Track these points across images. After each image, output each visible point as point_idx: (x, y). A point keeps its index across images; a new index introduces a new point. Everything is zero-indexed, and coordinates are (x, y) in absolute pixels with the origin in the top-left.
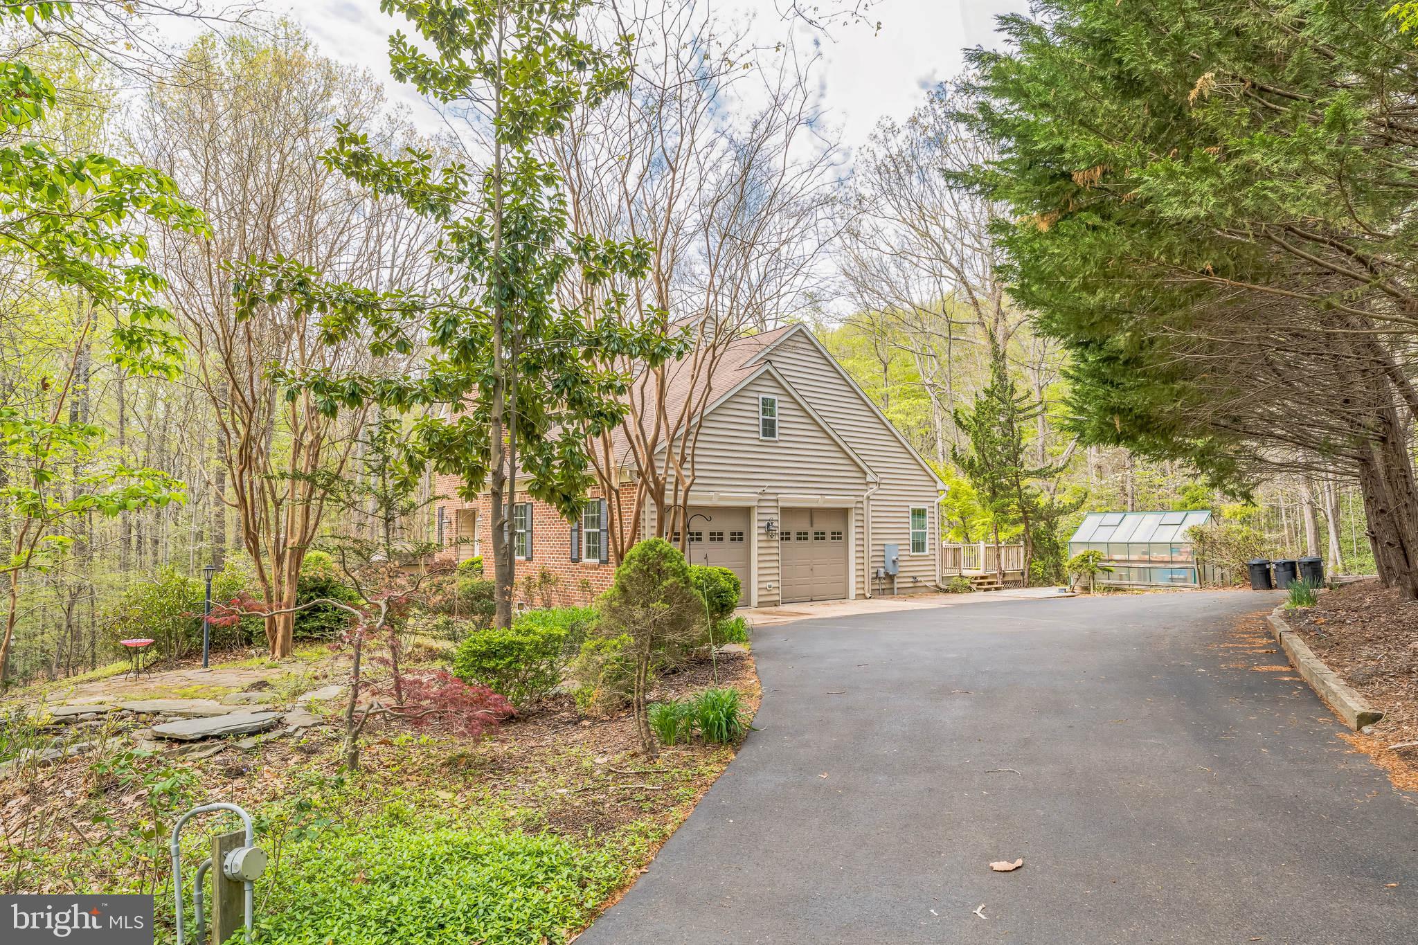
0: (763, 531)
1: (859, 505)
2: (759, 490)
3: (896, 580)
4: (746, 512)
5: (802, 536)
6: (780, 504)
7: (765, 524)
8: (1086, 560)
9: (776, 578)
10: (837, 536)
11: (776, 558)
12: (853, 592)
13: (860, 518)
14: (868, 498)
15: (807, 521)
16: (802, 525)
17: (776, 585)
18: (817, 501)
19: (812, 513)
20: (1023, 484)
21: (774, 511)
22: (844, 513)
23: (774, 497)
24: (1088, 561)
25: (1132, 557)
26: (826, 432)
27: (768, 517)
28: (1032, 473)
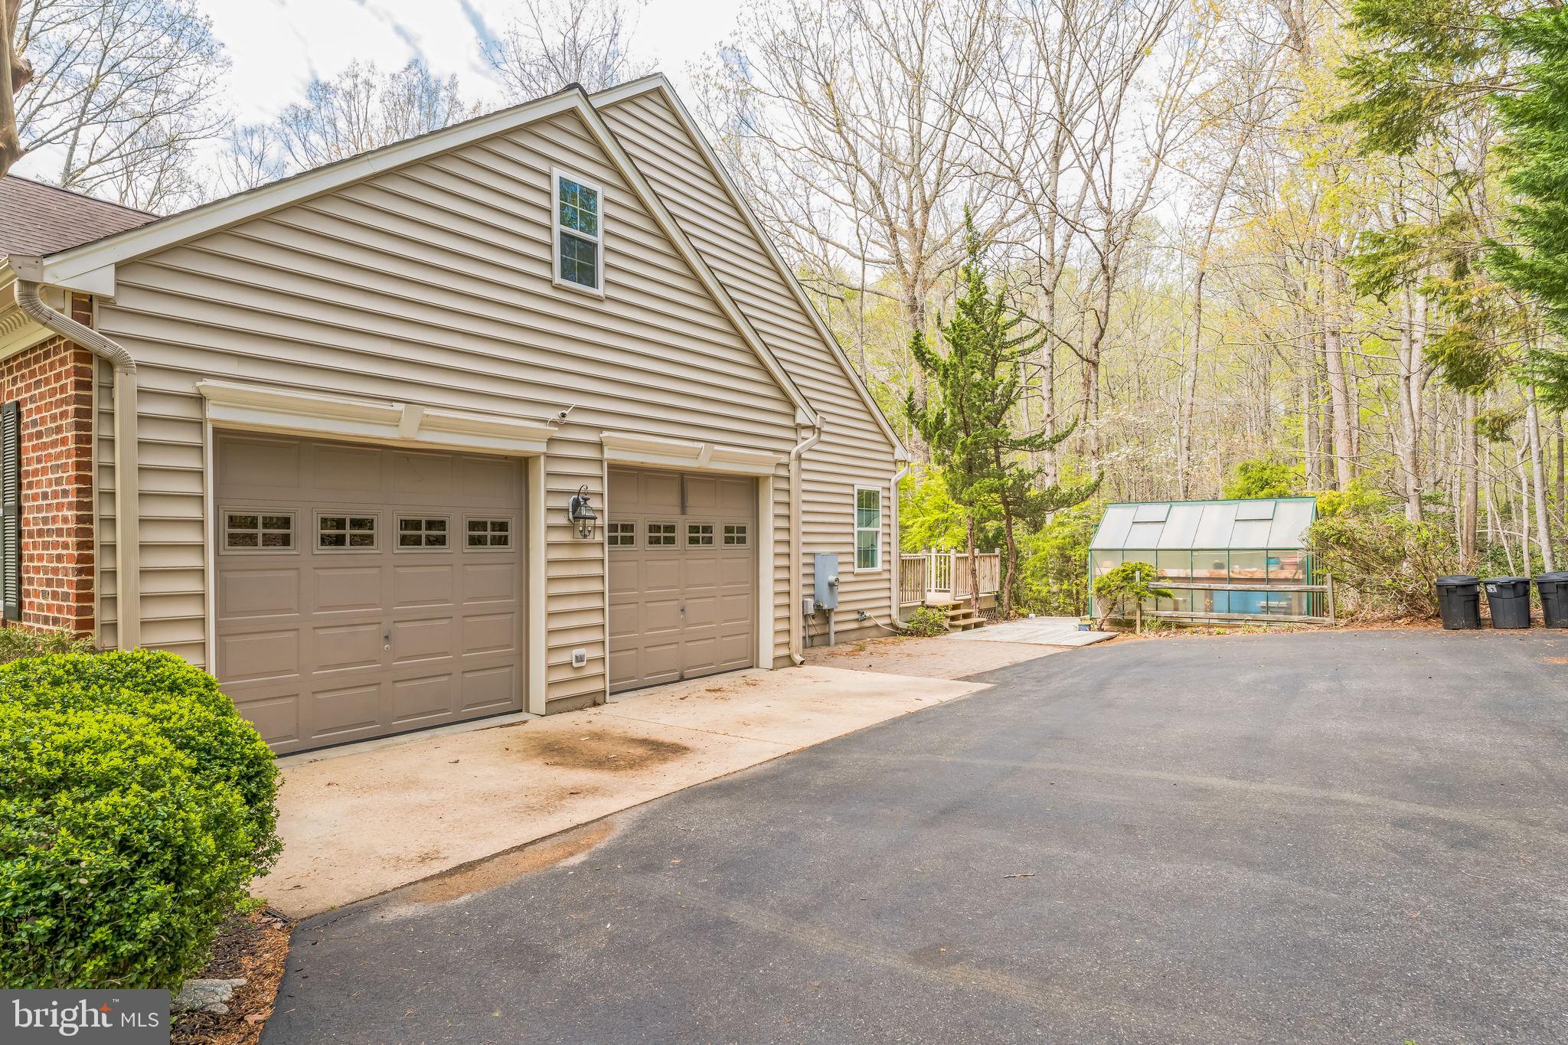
0: (561, 520)
1: (783, 472)
2: (553, 415)
3: (834, 618)
4: (519, 467)
5: (661, 535)
6: (609, 454)
7: (567, 502)
8: (1128, 578)
9: (596, 636)
10: (736, 535)
11: (596, 586)
12: (767, 652)
13: (783, 498)
14: (799, 457)
15: (674, 499)
16: (663, 508)
17: (595, 652)
18: (697, 455)
19: (683, 482)
20: (1006, 460)
21: (594, 470)
22: (751, 485)
23: (592, 437)
24: (1133, 579)
25: (1197, 573)
26: (716, 303)
27: (574, 486)
28: (1020, 443)
